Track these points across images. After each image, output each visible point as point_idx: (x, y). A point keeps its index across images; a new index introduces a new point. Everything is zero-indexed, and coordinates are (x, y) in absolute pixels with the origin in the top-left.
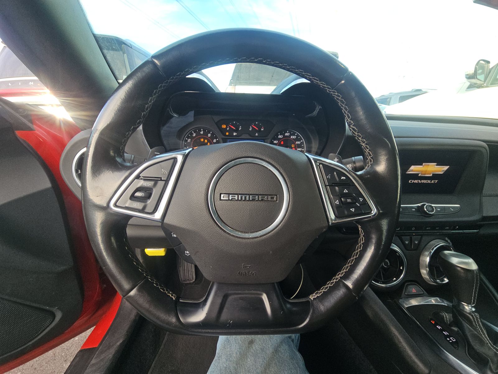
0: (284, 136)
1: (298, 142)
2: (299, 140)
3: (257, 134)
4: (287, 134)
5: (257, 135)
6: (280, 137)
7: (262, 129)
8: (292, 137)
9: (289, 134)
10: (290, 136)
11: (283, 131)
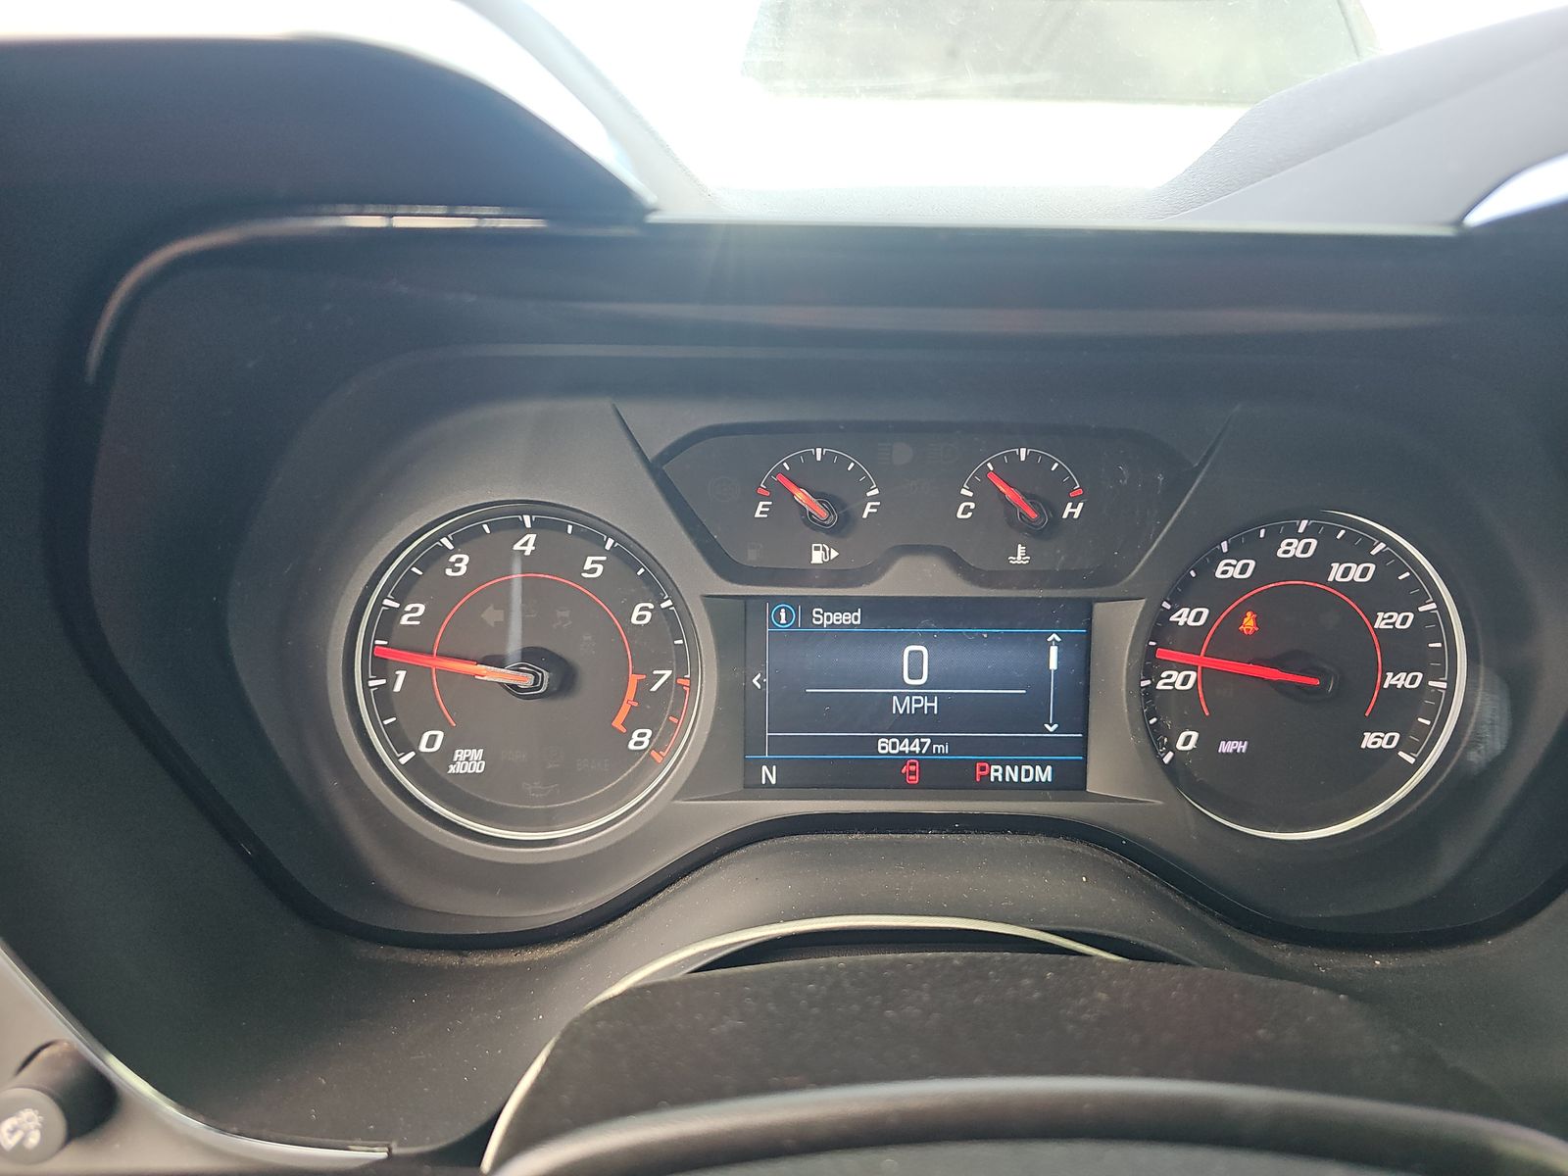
0: (1270, 567)
1: (1397, 618)
2: (1408, 595)
3: (1021, 549)
4: (1292, 548)
5: (1020, 557)
6: (1230, 569)
7: (1073, 510)
8: (1336, 572)
9: (1314, 543)
10: (1317, 566)
11: (1260, 524)
